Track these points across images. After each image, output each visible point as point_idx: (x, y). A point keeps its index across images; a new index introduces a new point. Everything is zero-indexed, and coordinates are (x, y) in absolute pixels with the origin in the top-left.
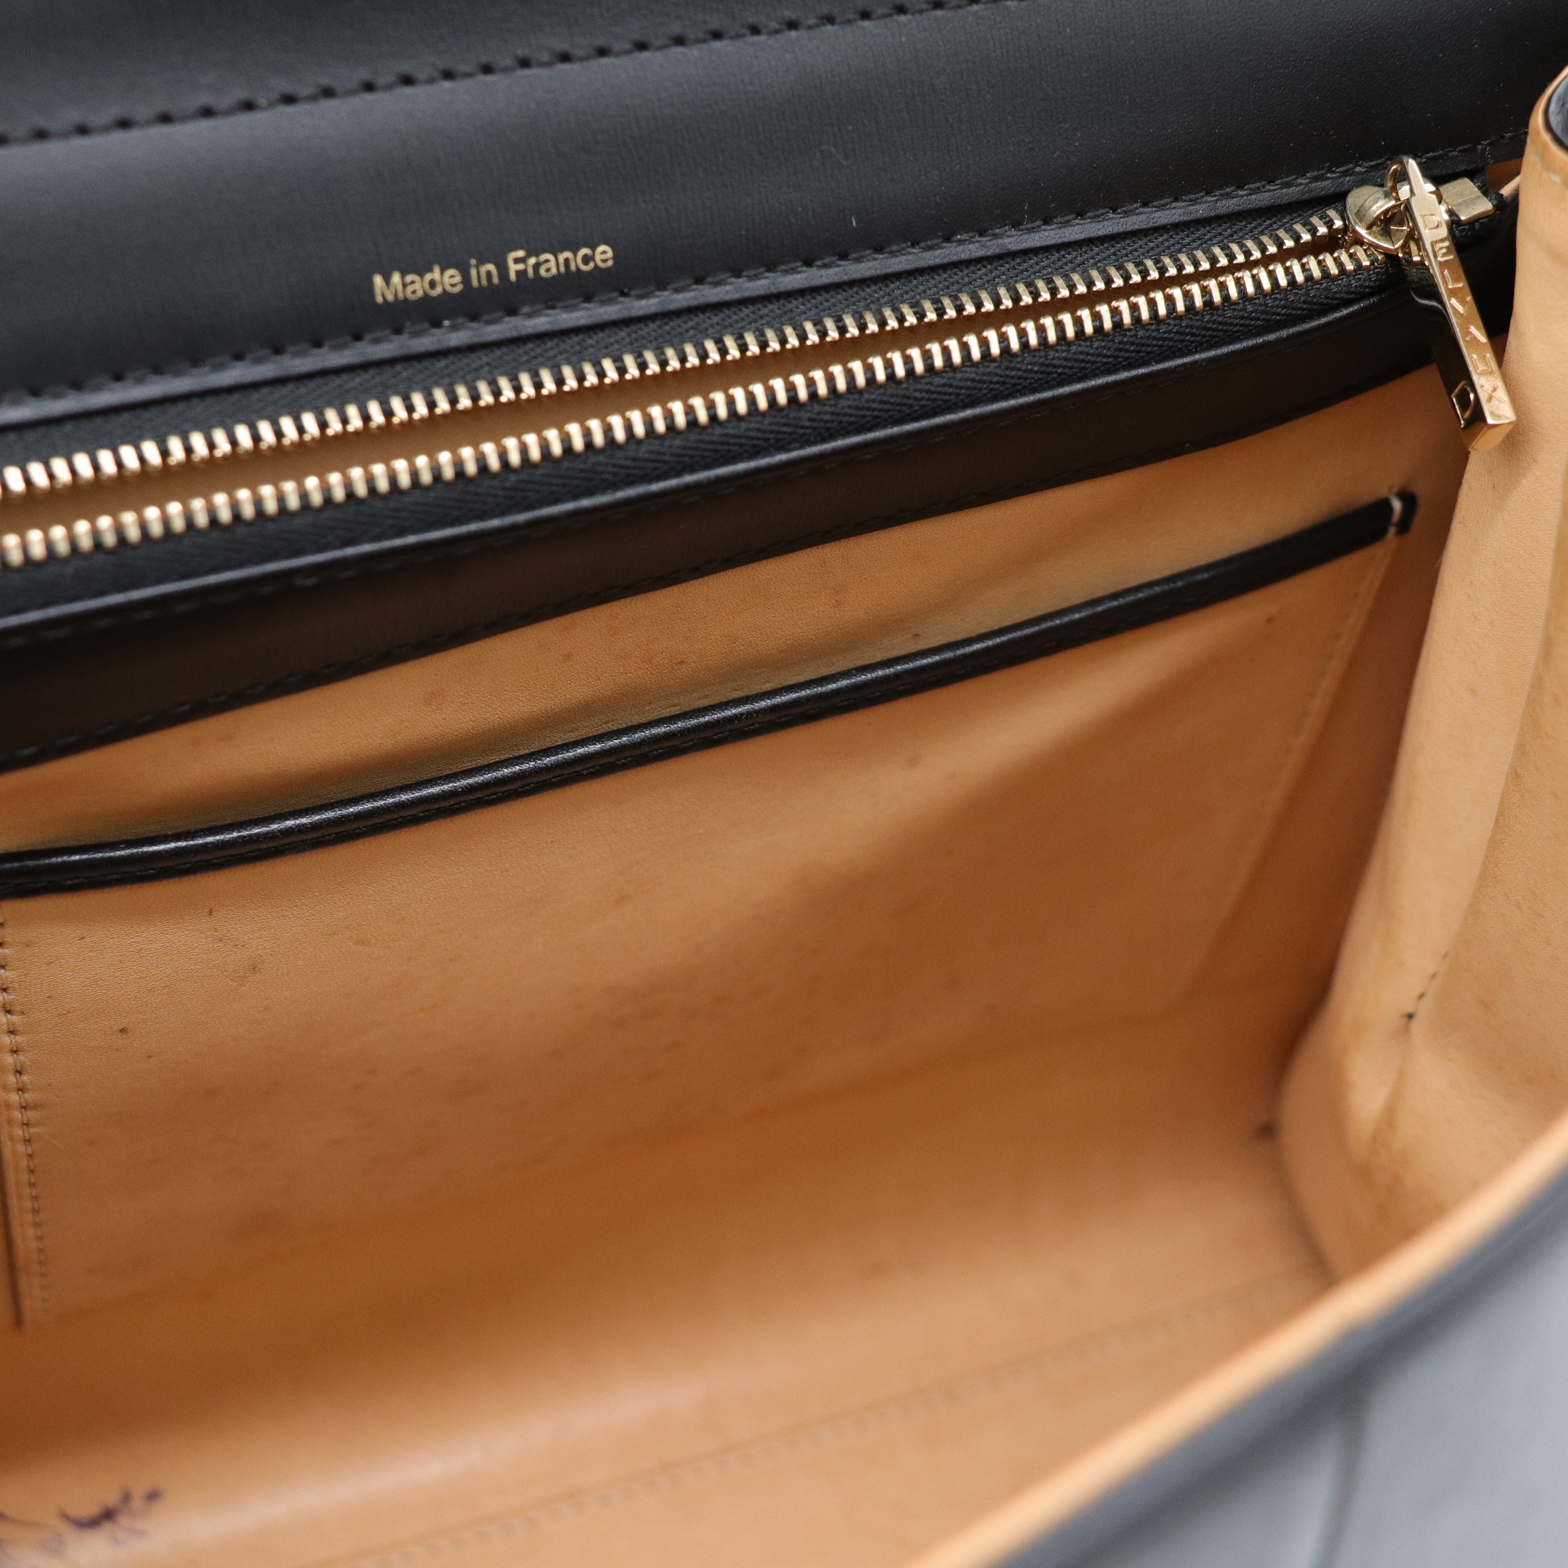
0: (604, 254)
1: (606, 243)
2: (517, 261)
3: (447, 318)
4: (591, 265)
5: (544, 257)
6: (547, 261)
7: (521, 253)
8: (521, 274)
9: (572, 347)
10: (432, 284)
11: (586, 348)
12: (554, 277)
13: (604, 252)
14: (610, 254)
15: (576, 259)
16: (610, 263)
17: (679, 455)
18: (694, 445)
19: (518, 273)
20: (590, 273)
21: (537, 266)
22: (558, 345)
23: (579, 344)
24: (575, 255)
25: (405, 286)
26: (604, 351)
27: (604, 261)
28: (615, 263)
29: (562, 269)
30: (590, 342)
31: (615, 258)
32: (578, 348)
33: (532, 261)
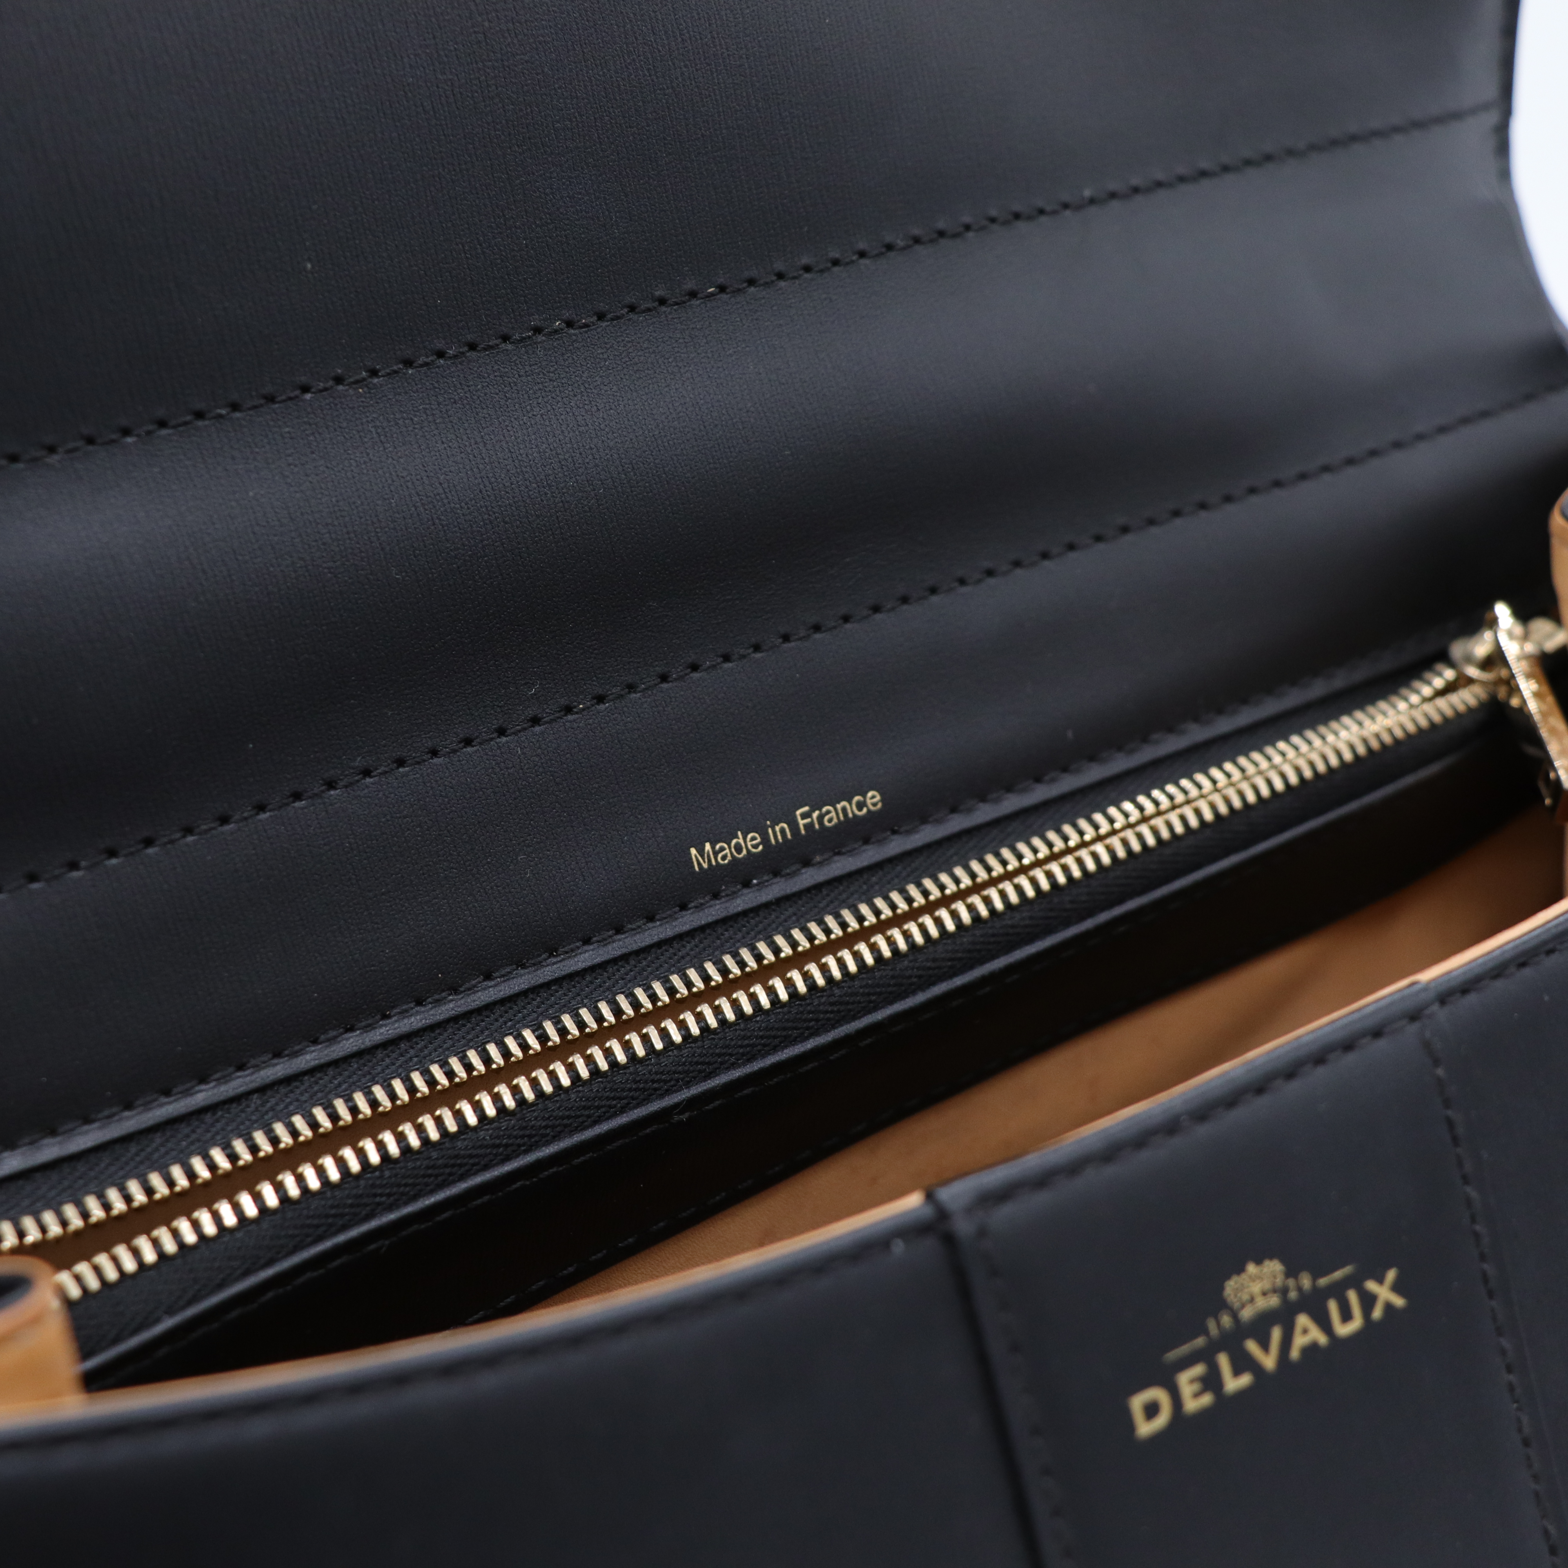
0: (873, 798)
1: (872, 789)
2: (804, 816)
3: (755, 879)
4: (865, 810)
5: (824, 809)
6: (828, 812)
7: (806, 809)
8: (807, 827)
9: (860, 887)
10: (738, 849)
11: (872, 886)
12: (835, 826)
13: (873, 797)
14: (878, 798)
15: (850, 808)
16: (879, 806)
17: (969, 951)
18: (982, 939)
19: (805, 826)
20: (863, 818)
21: (821, 818)
22: (848, 887)
23: (865, 883)
24: (850, 804)
25: (716, 854)
26: (889, 886)
27: (874, 805)
28: (883, 806)
29: (842, 817)
30: (874, 879)
31: (882, 800)
32: (865, 887)
33: (815, 814)
